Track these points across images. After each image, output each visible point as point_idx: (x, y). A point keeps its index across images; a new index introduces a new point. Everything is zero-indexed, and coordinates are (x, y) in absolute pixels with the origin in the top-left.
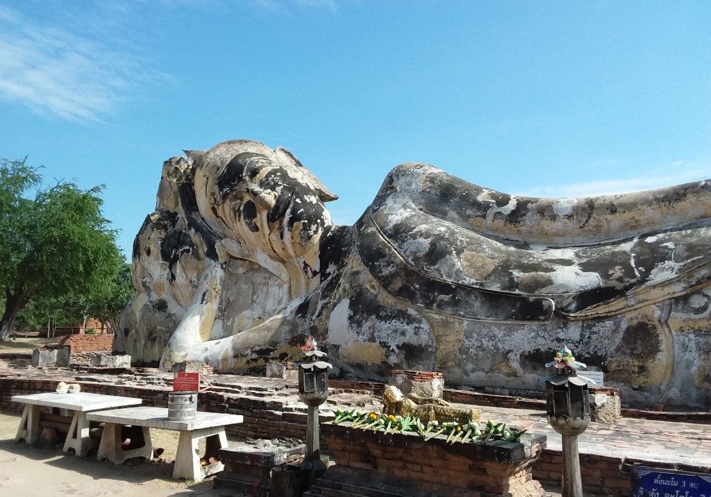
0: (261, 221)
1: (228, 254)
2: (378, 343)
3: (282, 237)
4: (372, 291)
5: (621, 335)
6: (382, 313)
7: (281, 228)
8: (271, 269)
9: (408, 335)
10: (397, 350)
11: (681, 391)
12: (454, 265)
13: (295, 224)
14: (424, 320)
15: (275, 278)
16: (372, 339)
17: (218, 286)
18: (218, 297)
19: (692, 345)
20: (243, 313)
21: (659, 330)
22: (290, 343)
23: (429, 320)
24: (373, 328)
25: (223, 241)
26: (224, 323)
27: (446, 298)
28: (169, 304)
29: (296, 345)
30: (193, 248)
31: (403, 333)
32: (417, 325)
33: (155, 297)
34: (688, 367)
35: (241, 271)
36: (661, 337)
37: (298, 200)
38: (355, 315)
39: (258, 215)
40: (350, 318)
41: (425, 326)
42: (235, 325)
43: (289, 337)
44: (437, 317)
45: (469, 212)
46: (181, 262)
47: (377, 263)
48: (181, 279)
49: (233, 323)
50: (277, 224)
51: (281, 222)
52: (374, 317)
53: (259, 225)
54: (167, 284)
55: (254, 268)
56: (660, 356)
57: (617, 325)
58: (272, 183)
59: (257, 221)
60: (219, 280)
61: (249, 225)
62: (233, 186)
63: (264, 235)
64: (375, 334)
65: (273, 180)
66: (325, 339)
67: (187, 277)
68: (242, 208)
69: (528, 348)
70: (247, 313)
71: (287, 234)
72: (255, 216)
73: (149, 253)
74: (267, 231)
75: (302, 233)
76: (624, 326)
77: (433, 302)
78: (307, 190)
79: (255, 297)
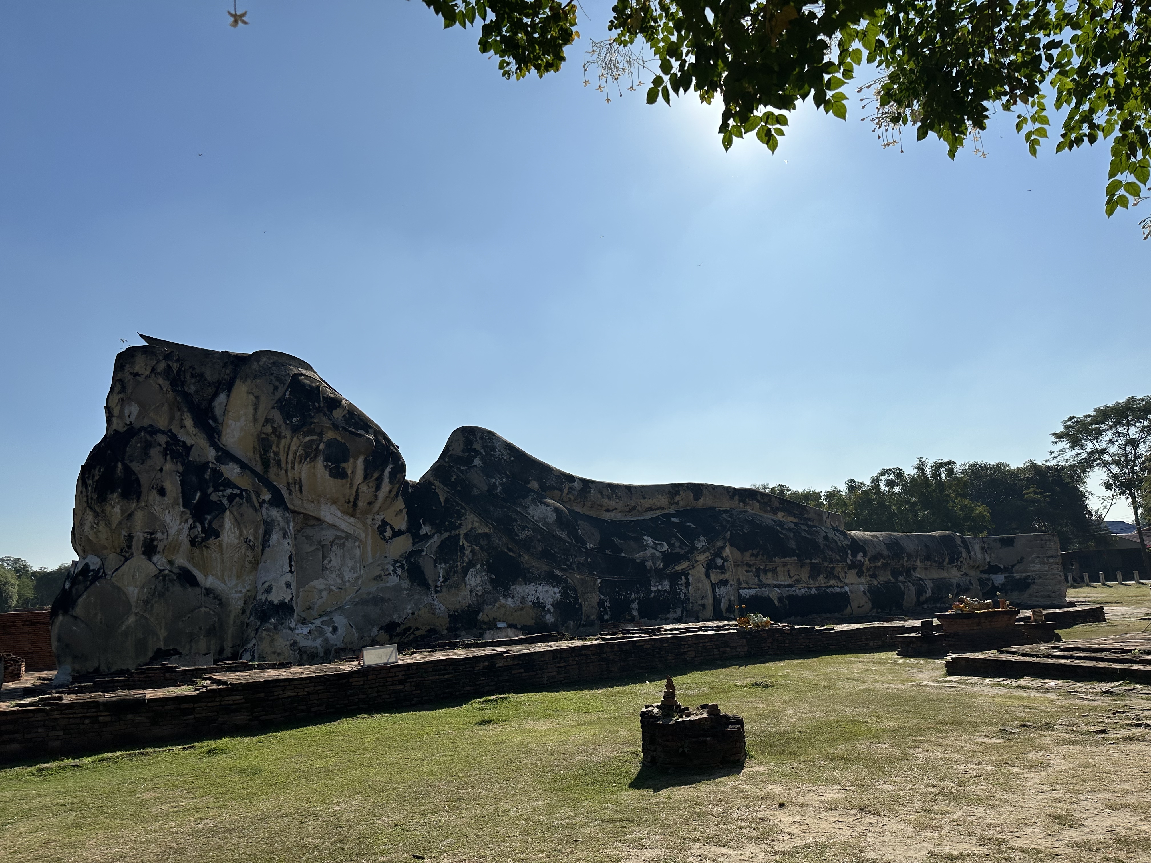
0: (355, 467)
2: (531, 604)
3: (377, 488)
6: (529, 575)
7: (379, 479)
8: (343, 527)
10: (553, 610)
14: (569, 581)
15: (354, 538)
20: (312, 584)
23: (573, 580)
27: (581, 560)
32: (564, 585)
33: (164, 563)
38: (497, 578)
39: (351, 460)
40: (492, 581)
42: (299, 600)
44: (578, 576)
48: (232, 537)
51: (381, 473)
52: (521, 580)
53: (349, 472)
55: (309, 524)
56: (708, 597)
57: (687, 578)
59: (348, 467)
61: (331, 469)
62: (306, 416)
70: (319, 583)
71: (384, 487)
72: (345, 461)
73: (162, 492)
74: (358, 480)
77: (573, 563)
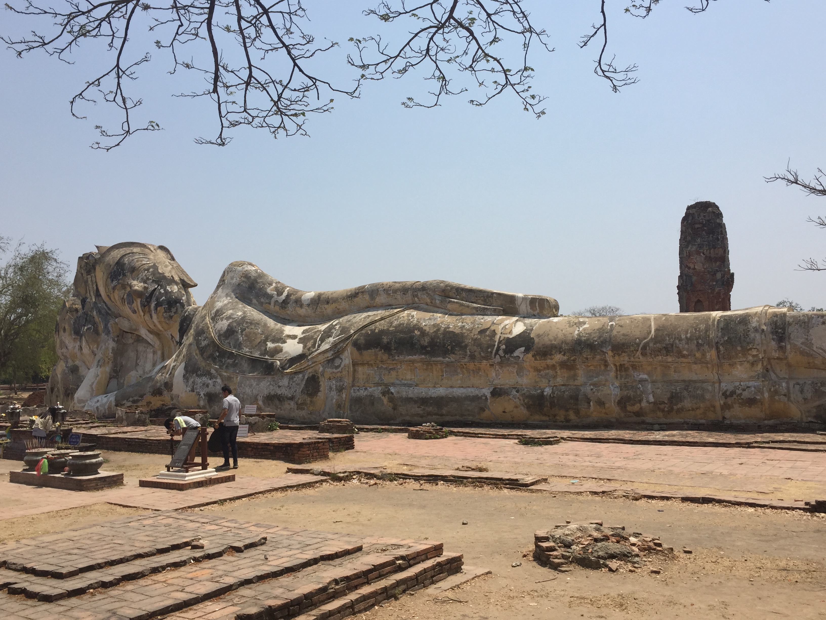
0: (137, 306)
1: (120, 329)
2: (195, 393)
3: (151, 317)
4: (196, 357)
5: (304, 382)
6: (199, 373)
7: (150, 311)
8: (149, 340)
9: (210, 387)
10: (203, 397)
11: (329, 414)
12: (238, 339)
13: (159, 309)
14: (219, 377)
15: (151, 347)
16: (193, 391)
17: (110, 354)
18: (110, 362)
19: (334, 387)
20: (130, 373)
21: (320, 378)
22: (152, 395)
23: (221, 376)
24: (193, 382)
25: (116, 320)
26: (118, 381)
27: (230, 361)
28: (80, 368)
29: (155, 395)
30: (94, 326)
31: (208, 386)
32: (215, 380)
33: (70, 363)
34: (332, 400)
35: (131, 341)
36: (321, 383)
37: (162, 291)
38: (186, 374)
40: (184, 376)
41: (219, 380)
42: (125, 382)
43: (151, 390)
44: (225, 374)
45: (262, 300)
46: (85, 337)
47: (200, 338)
48: (86, 350)
49: (124, 380)
50: (147, 308)
51: (150, 307)
52: (195, 375)
53: (136, 309)
54: (79, 354)
55: (139, 339)
56: (319, 394)
57: (304, 376)
58: (145, 278)
59: (135, 306)
60: (111, 351)
61: (130, 308)
62: (119, 280)
63: (141, 316)
64: (195, 386)
65: (146, 275)
66: (171, 391)
67: (90, 348)
68: (125, 297)
69: (266, 392)
70: (133, 373)
71: (154, 316)
72: (133, 302)
73: (64, 330)
74: (142, 314)
75: (164, 314)
76: (306, 377)
77: (224, 364)
78: (172, 281)
79: (139, 361)
